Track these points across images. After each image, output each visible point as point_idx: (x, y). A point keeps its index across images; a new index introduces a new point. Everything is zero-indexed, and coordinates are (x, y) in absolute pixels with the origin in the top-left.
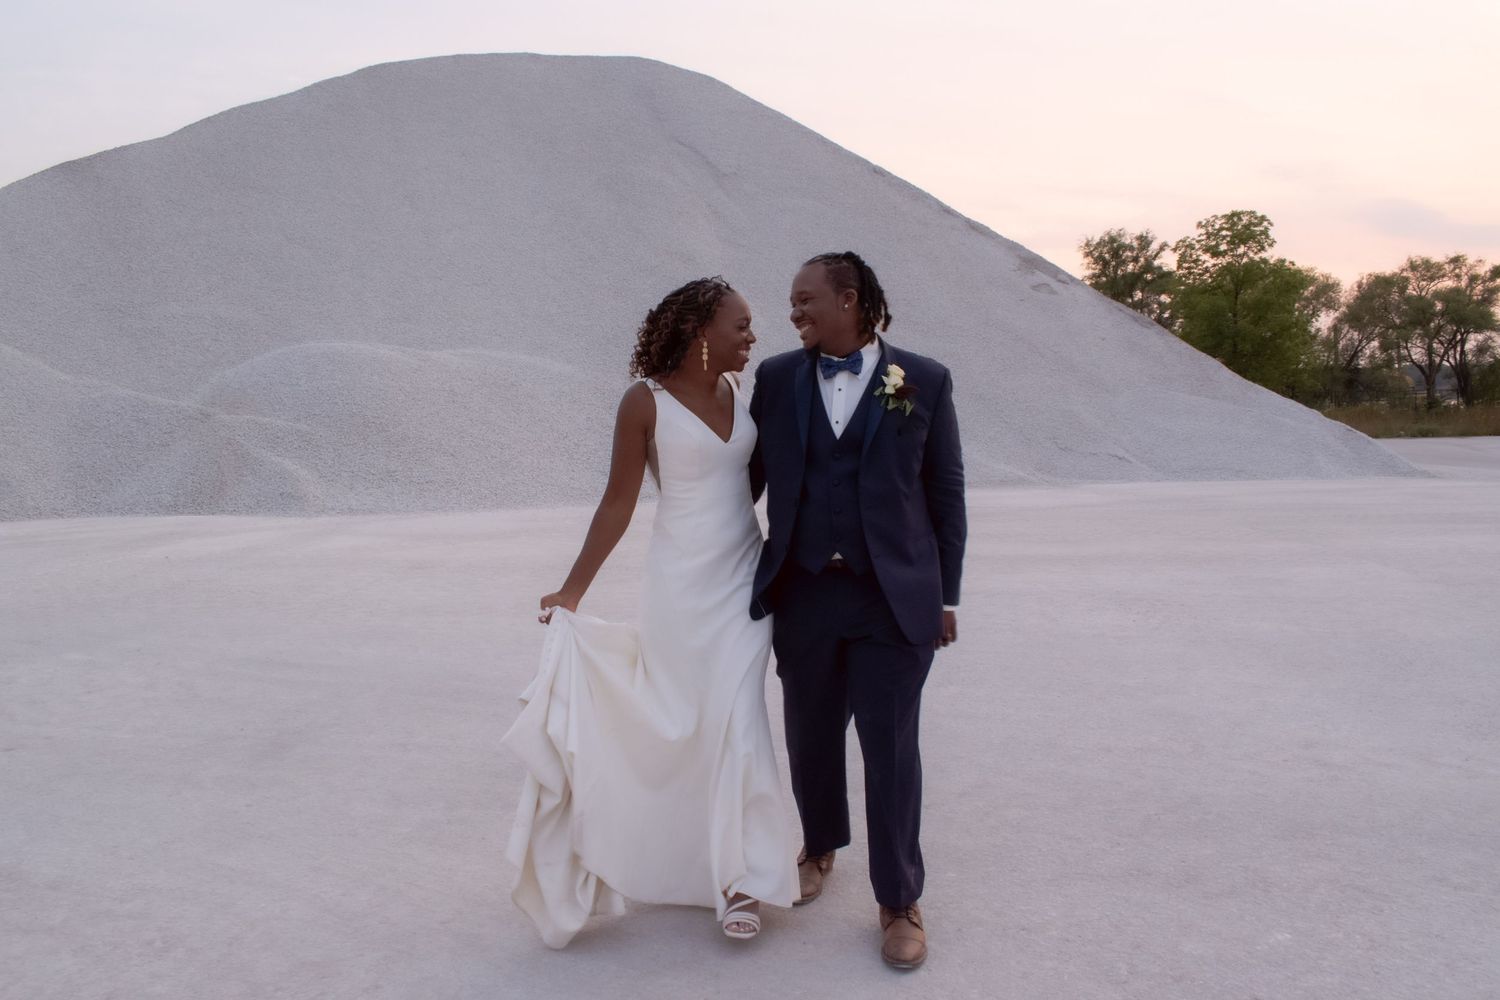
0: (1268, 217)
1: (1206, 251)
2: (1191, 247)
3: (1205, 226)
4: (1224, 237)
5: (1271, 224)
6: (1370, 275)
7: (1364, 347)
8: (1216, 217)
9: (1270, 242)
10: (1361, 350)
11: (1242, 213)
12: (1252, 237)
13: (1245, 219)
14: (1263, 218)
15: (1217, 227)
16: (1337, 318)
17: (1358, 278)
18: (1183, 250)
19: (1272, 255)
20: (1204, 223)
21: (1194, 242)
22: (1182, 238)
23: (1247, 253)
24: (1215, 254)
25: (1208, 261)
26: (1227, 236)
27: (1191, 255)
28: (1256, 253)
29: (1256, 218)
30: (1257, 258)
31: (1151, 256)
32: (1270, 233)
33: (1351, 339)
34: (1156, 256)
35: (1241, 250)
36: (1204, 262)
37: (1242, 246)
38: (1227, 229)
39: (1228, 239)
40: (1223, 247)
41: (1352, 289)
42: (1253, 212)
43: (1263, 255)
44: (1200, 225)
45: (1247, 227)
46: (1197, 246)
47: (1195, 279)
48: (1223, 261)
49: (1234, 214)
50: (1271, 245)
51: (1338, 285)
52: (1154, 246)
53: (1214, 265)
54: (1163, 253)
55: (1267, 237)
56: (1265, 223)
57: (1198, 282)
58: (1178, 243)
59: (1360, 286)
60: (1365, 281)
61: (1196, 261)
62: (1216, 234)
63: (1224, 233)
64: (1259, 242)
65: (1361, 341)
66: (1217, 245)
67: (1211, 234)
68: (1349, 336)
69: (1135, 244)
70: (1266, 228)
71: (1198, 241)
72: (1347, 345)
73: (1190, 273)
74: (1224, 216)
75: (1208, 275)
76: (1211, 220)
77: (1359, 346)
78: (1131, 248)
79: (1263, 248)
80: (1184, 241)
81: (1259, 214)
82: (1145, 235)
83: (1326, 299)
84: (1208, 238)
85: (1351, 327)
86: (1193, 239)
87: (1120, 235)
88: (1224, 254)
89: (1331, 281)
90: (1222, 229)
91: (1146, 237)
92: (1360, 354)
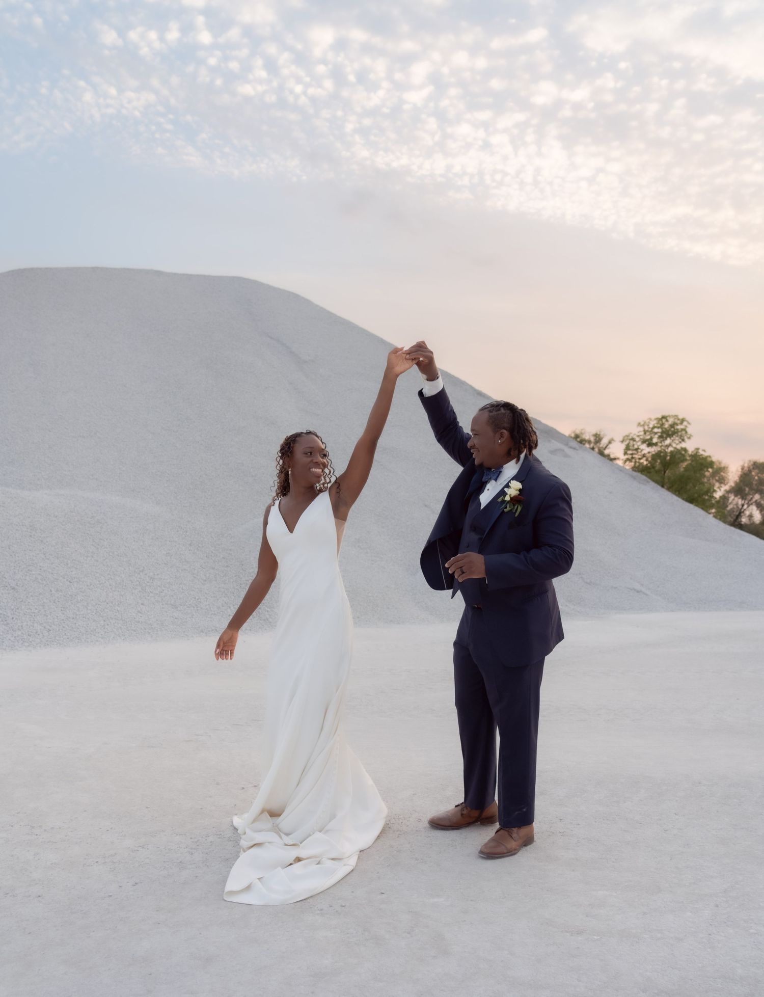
0: (687, 418)
1: (644, 442)
2: (633, 440)
3: (643, 425)
4: (656, 433)
5: (689, 423)
6: (750, 461)
7: (745, 510)
8: (650, 419)
9: (688, 436)
10: (743, 512)
11: (669, 416)
12: (675, 433)
13: (671, 421)
14: (683, 421)
15: (651, 426)
16: (726, 490)
17: (741, 463)
18: (627, 442)
19: (690, 446)
20: (642, 423)
21: (635, 437)
22: (627, 434)
23: (673, 444)
24: (650, 444)
25: (645, 449)
26: (658, 432)
27: (633, 445)
28: (677, 444)
29: (679, 419)
30: (679, 447)
31: (602, 447)
32: (688, 430)
33: (737, 504)
34: (606, 447)
35: (668, 441)
36: (642, 450)
37: (668, 439)
38: (658, 428)
39: (659, 434)
40: (655, 440)
41: (737, 470)
42: (677, 416)
43: (683, 445)
44: (639, 424)
45: (672, 426)
46: (637, 439)
47: (635, 462)
48: (654, 450)
49: (663, 417)
50: (689, 438)
51: (727, 468)
52: (604, 442)
53: (649, 453)
54: (610, 446)
55: (686, 432)
56: (685, 423)
57: (637, 464)
58: (624, 437)
59: (743, 469)
60: (746, 465)
61: (637, 449)
62: (651, 431)
63: (656, 430)
64: (681, 436)
65: (743, 505)
66: (651, 439)
67: (648, 431)
68: (735, 502)
69: (592, 439)
70: (686, 426)
71: (638, 436)
72: (733, 508)
73: (632, 458)
74: (656, 419)
75: (645, 459)
76: (648, 421)
77: (742, 508)
78: (589, 442)
79: (683, 440)
80: (628, 436)
81: (681, 417)
82: (598, 433)
83: (719, 477)
84: (645, 433)
85: (736, 496)
86: (635, 434)
87: (582, 433)
88: (656, 444)
89: (723, 465)
90: (654, 427)
91: (599, 435)
92: (742, 514)
